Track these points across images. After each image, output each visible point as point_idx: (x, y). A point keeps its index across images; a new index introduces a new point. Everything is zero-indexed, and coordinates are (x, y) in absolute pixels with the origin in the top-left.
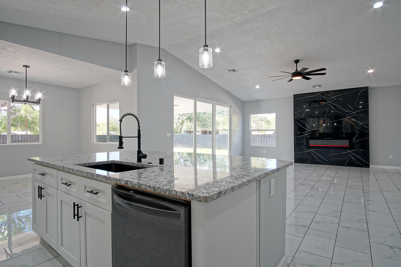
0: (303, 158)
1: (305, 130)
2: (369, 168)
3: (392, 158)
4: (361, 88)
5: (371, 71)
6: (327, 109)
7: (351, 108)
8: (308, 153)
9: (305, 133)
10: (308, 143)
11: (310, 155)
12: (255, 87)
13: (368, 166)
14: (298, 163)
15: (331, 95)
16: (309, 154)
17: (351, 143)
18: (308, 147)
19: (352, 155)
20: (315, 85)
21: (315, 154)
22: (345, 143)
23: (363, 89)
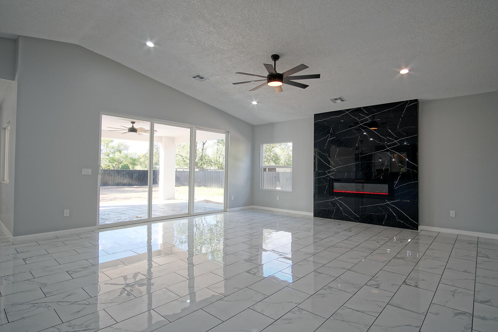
0: (325, 210)
1: (329, 168)
2: (418, 230)
3: (455, 216)
4: (407, 101)
5: (404, 71)
6: (359, 135)
7: (392, 134)
8: (332, 202)
9: (329, 172)
10: (332, 187)
11: (334, 206)
12: (252, 103)
13: (415, 227)
14: (318, 217)
15: (364, 113)
16: (334, 204)
17: (391, 189)
18: (332, 193)
19: (392, 208)
20: (334, 98)
21: (341, 205)
22: (383, 189)
23: (409, 104)
